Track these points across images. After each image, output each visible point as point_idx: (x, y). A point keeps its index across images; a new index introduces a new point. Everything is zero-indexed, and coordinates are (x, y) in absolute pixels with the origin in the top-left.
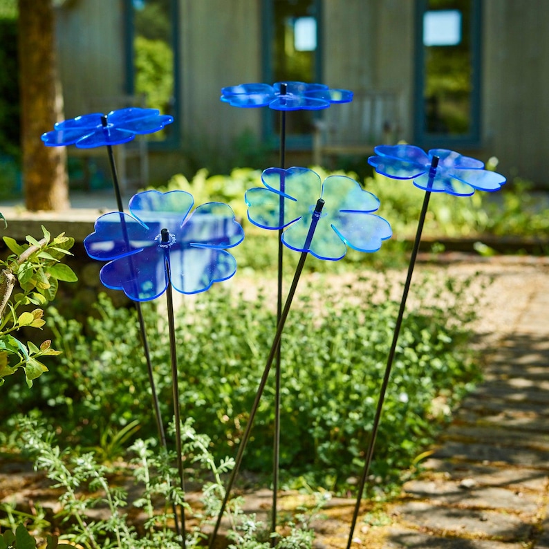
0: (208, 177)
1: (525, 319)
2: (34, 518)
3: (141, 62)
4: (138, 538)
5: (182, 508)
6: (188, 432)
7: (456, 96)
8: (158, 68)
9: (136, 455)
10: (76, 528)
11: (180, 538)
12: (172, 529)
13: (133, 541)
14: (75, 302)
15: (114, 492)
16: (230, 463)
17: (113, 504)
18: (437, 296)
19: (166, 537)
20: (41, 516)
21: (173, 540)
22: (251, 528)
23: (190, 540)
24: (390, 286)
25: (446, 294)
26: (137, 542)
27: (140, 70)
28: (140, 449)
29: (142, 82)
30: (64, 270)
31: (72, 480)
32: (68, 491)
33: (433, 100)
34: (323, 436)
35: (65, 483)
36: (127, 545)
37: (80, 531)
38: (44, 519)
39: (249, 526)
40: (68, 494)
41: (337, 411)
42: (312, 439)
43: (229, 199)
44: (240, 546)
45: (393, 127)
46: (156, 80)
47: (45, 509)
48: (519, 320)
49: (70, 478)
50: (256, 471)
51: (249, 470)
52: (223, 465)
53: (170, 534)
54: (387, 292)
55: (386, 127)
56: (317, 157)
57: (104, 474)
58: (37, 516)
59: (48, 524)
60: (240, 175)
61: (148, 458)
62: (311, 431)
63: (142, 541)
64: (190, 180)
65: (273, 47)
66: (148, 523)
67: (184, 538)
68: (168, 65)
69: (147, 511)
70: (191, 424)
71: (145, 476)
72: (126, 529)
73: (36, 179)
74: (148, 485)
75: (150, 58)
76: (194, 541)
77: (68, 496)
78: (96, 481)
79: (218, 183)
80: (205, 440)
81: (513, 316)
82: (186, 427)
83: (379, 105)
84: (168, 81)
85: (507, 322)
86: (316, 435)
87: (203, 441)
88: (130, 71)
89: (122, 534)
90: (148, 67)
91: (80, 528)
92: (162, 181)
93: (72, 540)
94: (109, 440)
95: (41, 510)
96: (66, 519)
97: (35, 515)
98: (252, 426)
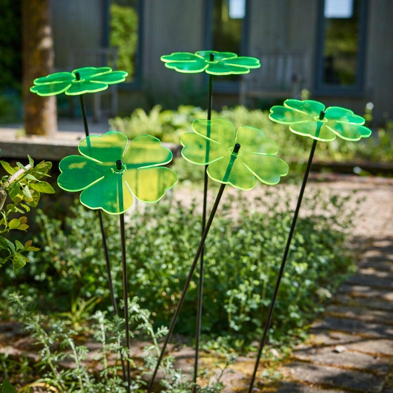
0: (162, 111)
1: (389, 226)
2: (21, 365)
3: (115, 23)
4: (96, 382)
5: (128, 362)
6: (134, 307)
7: (347, 55)
8: (127, 27)
9: (96, 322)
10: (50, 375)
11: (126, 384)
12: (120, 377)
13: (91, 385)
14: (57, 205)
15: (79, 350)
16: (164, 330)
17: (78, 358)
18: (325, 208)
19: (116, 383)
20: (26, 364)
21: (121, 385)
22: (177, 379)
23: (134, 385)
24: (290, 200)
25: (330, 206)
26: (95, 386)
27: (114, 29)
28: (99, 317)
29: (115, 38)
30: (45, 185)
31: (48, 340)
32: (44, 347)
33: (330, 59)
34: (234, 311)
35: (43, 341)
36: (88, 388)
37: (53, 376)
38: (28, 365)
39: (176, 378)
40: (45, 349)
41: (246, 293)
42: (227, 313)
43: (176, 128)
44: (170, 392)
45: (300, 77)
46: (125, 36)
47: (29, 358)
48: (384, 226)
49: (47, 338)
50: (185, 334)
51: (180, 334)
52: (159, 331)
53: (119, 381)
54: (287, 204)
55: (294, 78)
56: (242, 99)
57: (71, 336)
58: (23, 363)
59: (30, 369)
60: (184, 111)
61: (105, 324)
62: (226, 307)
63: (98, 385)
64: (148, 113)
65: (213, 14)
66: (103, 373)
67: (130, 384)
68: (134, 26)
69: (103, 363)
70: (136, 301)
71: (102, 338)
72: (87, 376)
73: (33, 110)
74: (104, 343)
75: (122, 20)
76: (136, 387)
77: (45, 351)
78: (65, 341)
79: (168, 116)
80: (146, 313)
81: (380, 223)
82: (133, 303)
83: (290, 61)
84: (134, 38)
85: (376, 228)
86: (229, 310)
87: (145, 314)
88: (106, 29)
89: (84, 379)
90: (120, 27)
91: (53, 374)
92: (127, 113)
93: (48, 383)
94: (78, 308)
95: (26, 359)
96: (43, 368)
97: (21, 363)
98: (183, 302)
